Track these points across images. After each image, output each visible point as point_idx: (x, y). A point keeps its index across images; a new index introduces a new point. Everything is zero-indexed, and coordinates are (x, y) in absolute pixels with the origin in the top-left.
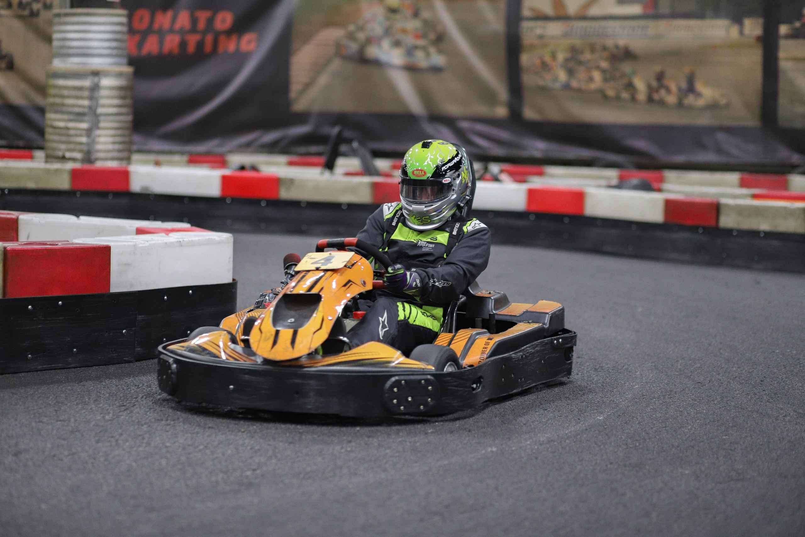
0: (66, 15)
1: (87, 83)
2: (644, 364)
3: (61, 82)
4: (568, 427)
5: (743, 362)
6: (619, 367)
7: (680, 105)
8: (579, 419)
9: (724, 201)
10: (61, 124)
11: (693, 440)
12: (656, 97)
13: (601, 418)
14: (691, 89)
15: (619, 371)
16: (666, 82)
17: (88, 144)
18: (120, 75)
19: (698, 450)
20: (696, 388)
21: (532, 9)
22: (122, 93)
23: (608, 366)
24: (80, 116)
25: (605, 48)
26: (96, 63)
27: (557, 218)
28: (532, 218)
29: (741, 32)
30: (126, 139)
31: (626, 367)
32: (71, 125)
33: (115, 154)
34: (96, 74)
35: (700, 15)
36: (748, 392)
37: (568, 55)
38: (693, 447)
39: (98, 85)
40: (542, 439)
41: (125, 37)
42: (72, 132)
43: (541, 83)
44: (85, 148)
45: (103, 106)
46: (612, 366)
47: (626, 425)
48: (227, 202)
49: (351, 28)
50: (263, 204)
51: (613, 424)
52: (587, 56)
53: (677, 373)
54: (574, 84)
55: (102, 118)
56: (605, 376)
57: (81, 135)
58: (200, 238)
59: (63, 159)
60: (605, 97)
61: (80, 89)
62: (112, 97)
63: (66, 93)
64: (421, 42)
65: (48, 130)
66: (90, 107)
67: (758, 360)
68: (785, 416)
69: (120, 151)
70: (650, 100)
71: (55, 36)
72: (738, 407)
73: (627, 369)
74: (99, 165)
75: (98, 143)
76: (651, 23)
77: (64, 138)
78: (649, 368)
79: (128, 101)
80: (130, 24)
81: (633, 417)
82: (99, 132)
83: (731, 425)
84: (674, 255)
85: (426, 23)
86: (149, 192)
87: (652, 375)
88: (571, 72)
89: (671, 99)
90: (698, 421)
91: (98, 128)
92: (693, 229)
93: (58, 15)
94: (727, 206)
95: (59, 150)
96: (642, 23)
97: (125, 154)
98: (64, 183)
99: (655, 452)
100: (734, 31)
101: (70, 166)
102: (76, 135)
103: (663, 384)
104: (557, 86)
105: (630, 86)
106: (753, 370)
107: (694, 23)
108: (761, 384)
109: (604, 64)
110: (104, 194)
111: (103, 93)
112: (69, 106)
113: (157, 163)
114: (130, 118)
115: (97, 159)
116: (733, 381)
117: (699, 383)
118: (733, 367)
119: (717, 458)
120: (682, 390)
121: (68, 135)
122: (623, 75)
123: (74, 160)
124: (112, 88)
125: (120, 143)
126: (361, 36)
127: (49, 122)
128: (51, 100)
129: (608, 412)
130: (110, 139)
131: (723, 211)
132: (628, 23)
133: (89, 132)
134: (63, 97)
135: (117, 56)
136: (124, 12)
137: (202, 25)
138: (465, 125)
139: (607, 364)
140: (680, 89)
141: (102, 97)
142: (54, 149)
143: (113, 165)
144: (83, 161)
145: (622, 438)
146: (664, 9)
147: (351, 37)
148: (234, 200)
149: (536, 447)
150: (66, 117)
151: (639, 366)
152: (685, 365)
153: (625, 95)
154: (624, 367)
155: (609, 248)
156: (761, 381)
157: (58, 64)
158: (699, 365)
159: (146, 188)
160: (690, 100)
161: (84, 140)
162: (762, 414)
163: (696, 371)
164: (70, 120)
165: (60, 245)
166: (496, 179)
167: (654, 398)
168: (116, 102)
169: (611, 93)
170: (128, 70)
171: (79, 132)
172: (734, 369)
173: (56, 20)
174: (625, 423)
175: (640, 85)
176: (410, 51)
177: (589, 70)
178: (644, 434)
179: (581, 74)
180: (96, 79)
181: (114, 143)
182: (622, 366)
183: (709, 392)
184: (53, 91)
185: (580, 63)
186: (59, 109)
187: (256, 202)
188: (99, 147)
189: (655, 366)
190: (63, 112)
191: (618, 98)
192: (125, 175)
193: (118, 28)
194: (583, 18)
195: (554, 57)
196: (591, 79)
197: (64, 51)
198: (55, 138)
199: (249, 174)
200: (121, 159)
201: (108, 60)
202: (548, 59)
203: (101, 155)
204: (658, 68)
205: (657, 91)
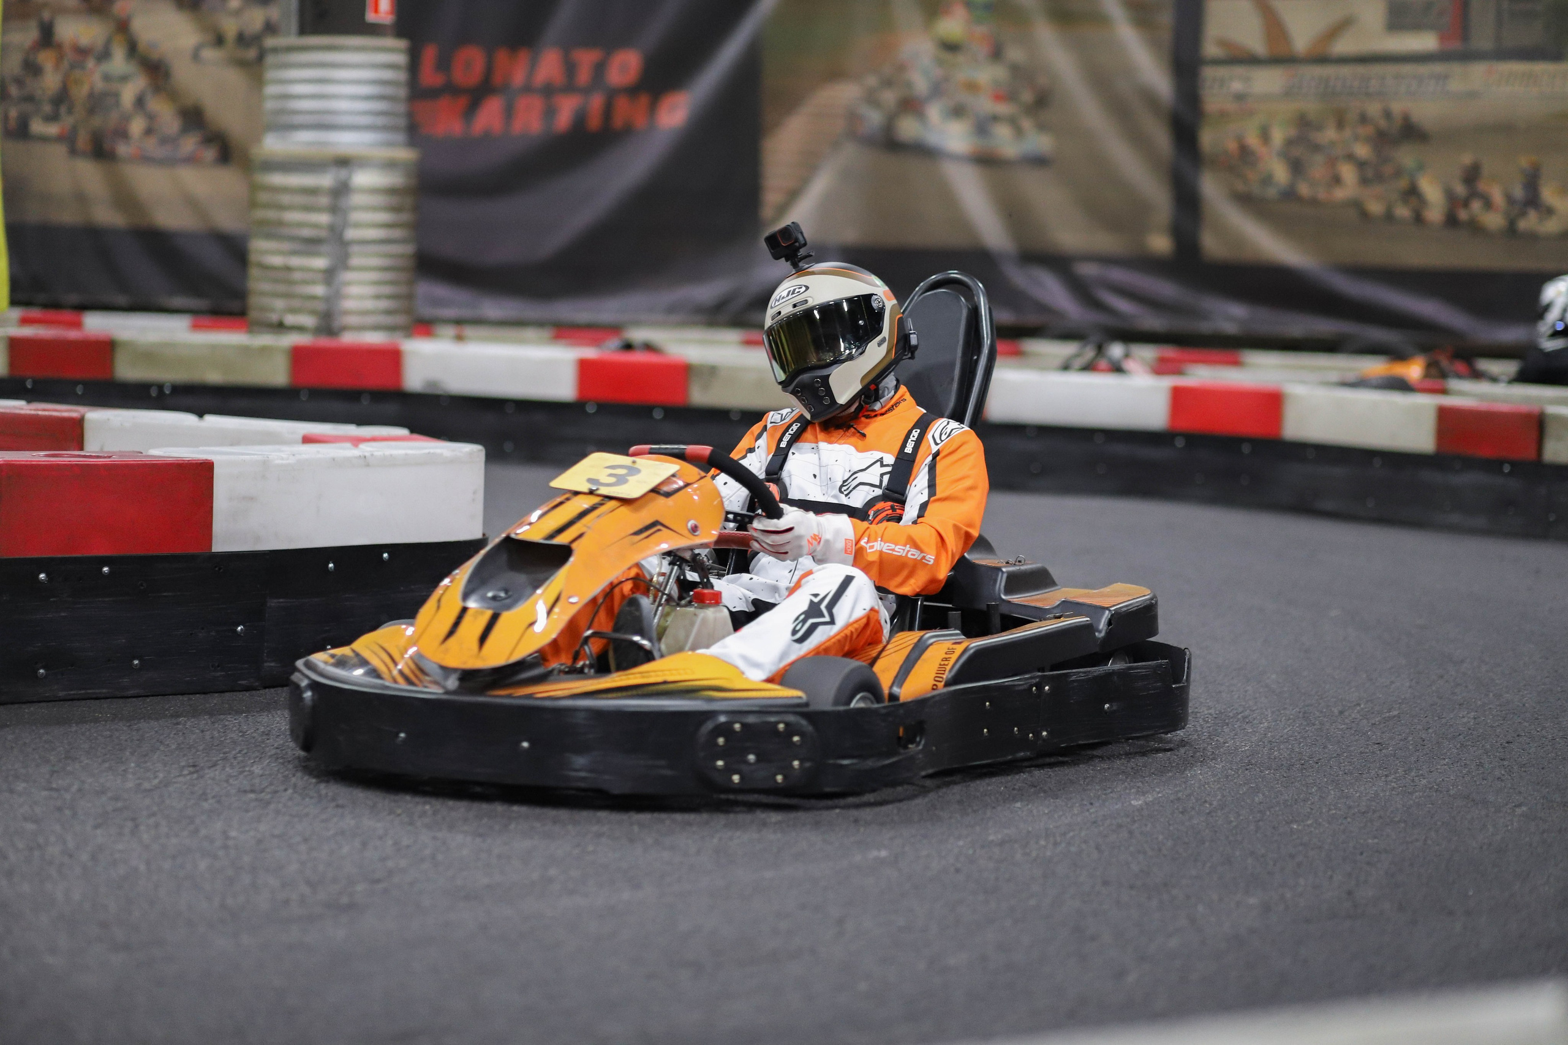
0: (290, 49)
1: (326, 180)
2: (1285, 709)
3: (278, 179)
4: (1060, 817)
5: (1490, 708)
6: (1231, 714)
7: (1511, 230)
8: (1091, 804)
9: (1551, 410)
10: (277, 260)
11: (1301, 844)
12: (1463, 215)
13: (1140, 802)
14: (1533, 200)
15: (1227, 721)
16: (1482, 186)
17: (327, 299)
18: (390, 165)
19: (1299, 865)
20: (1367, 753)
21: (1223, 43)
22: (394, 200)
23: (1210, 711)
24: (311, 245)
25: (1364, 119)
26: (346, 141)
27: (1229, 444)
28: (1180, 443)
30: (402, 290)
31: (1247, 713)
32: (295, 261)
33: (381, 319)
34: (344, 162)
35: (1555, 55)
36: (1468, 763)
37: (1292, 132)
38: (1292, 856)
39: (347, 184)
40: (991, 838)
41: (402, 92)
42: (297, 276)
43: (1238, 187)
44: (321, 306)
45: (358, 225)
46: (1217, 712)
47: (1181, 815)
48: (587, 410)
49: (872, 81)
50: (658, 415)
51: (1156, 813)
52: (1329, 134)
53: (1343, 726)
54: (1304, 189)
55: (355, 249)
56: (1192, 729)
57: (313, 282)
58: (410, 452)
59: (280, 327)
60: (1364, 215)
61: (313, 191)
62: (374, 209)
63: (286, 199)
64: (1003, 109)
65: (254, 272)
66: (332, 228)
67: (1524, 705)
68: (1519, 806)
69: (389, 312)
71: (271, 90)
72: (1430, 788)
73: (1244, 718)
74: (349, 339)
75: (347, 297)
76: (1456, 69)
77: (281, 288)
78: (1292, 717)
79: (405, 217)
80: (414, 66)
81: (1206, 801)
82: (348, 276)
83: (1397, 819)
84: (1455, 518)
85: (1016, 70)
86: (439, 392)
87: (1289, 729)
88: (1297, 167)
89: (1494, 220)
90: (1334, 812)
91: (347, 268)
92: (1492, 466)
93: (275, 50)
94: (1558, 418)
95: (272, 310)
96: (1438, 68)
97: (400, 319)
98: (277, 374)
99: (1209, 865)
101: (291, 340)
102: (305, 282)
103: (1302, 744)
104: (1271, 192)
105: (1412, 193)
106: (1502, 722)
107: (1541, 68)
108: (1504, 748)
109: (1362, 151)
110: (352, 395)
111: (357, 199)
112: (290, 225)
113: (459, 338)
114: (409, 249)
115: (344, 328)
116: (1449, 742)
117: (1378, 744)
118: (1463, 717)
119: (1331, 877)
120: (1335, 755)
121: (291, 282)
122: (1398, 173)
123: (300, 329)
124: (375, 191)
125: (389, 297)
126: (889, 97)
127: (253, 257)
128: (260, 214)
129: (1159, 793)
130: (369, 290)
131: (1551, 430)
132: (1407, 69)
133: (329, 275)
134: (281, 208)
135: (385, 128)
136: (402, 44)
137: (584, 76)
138: (1087, 270)
139: (1209, 708)
140: (1510, 199)
141: (356, 208)
142: (264, 309)
143: (374, 339)
144: (317, 331)
145: (1157, 838)
146: (1483, 39)
147: (871, 99)
148: (604, 408)
149: (971, 852)
150: (286, 246)
151: (1273, 713)
152: (1369, 711)
153: (1403, 212)
154: (1241, 715)
155: (1329, 505)
156: (1508, 743)
157: (273, 144)
158: (1395, 713)
159: (432, 384)
160: (1529, 222)
161: (319, 290)
162: (1473, 800)
163: (1385, 723)
164: (294, 253)
165: (115, 458)
166: (1117, 369)
168: (383, 217)
169: (1375, 208)
170: (407, 155)
171: (309, 276)
172: (1465, 720)
174: (1182, 813)
175: (1432, 191)
176: (982, 127)
177: (1332, 162)
178: (1207, 831)
179: (1317, 169)
180: (343, 173)
181: (378, 297)
182: (1239, 712)
183: (1389, 760)
184: (263, 197)
185: (1317, 148)
186: (273, 230)
187: (643, 411)
188: (349, 304)
189: (1305, 713)
190: (279, 238)
191: (1389, 217)
192: (393, 358)
193: (388, 75)
194: (1321, 59)
195: (1265, 135)
196: (1337, 180)
197: (284, 119)
198: (265, 287)
199: (638, 357)
200: (391, 329)
201: (367, 137)
202: (1253, 140)
203: (352, 320)
204: (1467, 159)
205: (1466, 204)
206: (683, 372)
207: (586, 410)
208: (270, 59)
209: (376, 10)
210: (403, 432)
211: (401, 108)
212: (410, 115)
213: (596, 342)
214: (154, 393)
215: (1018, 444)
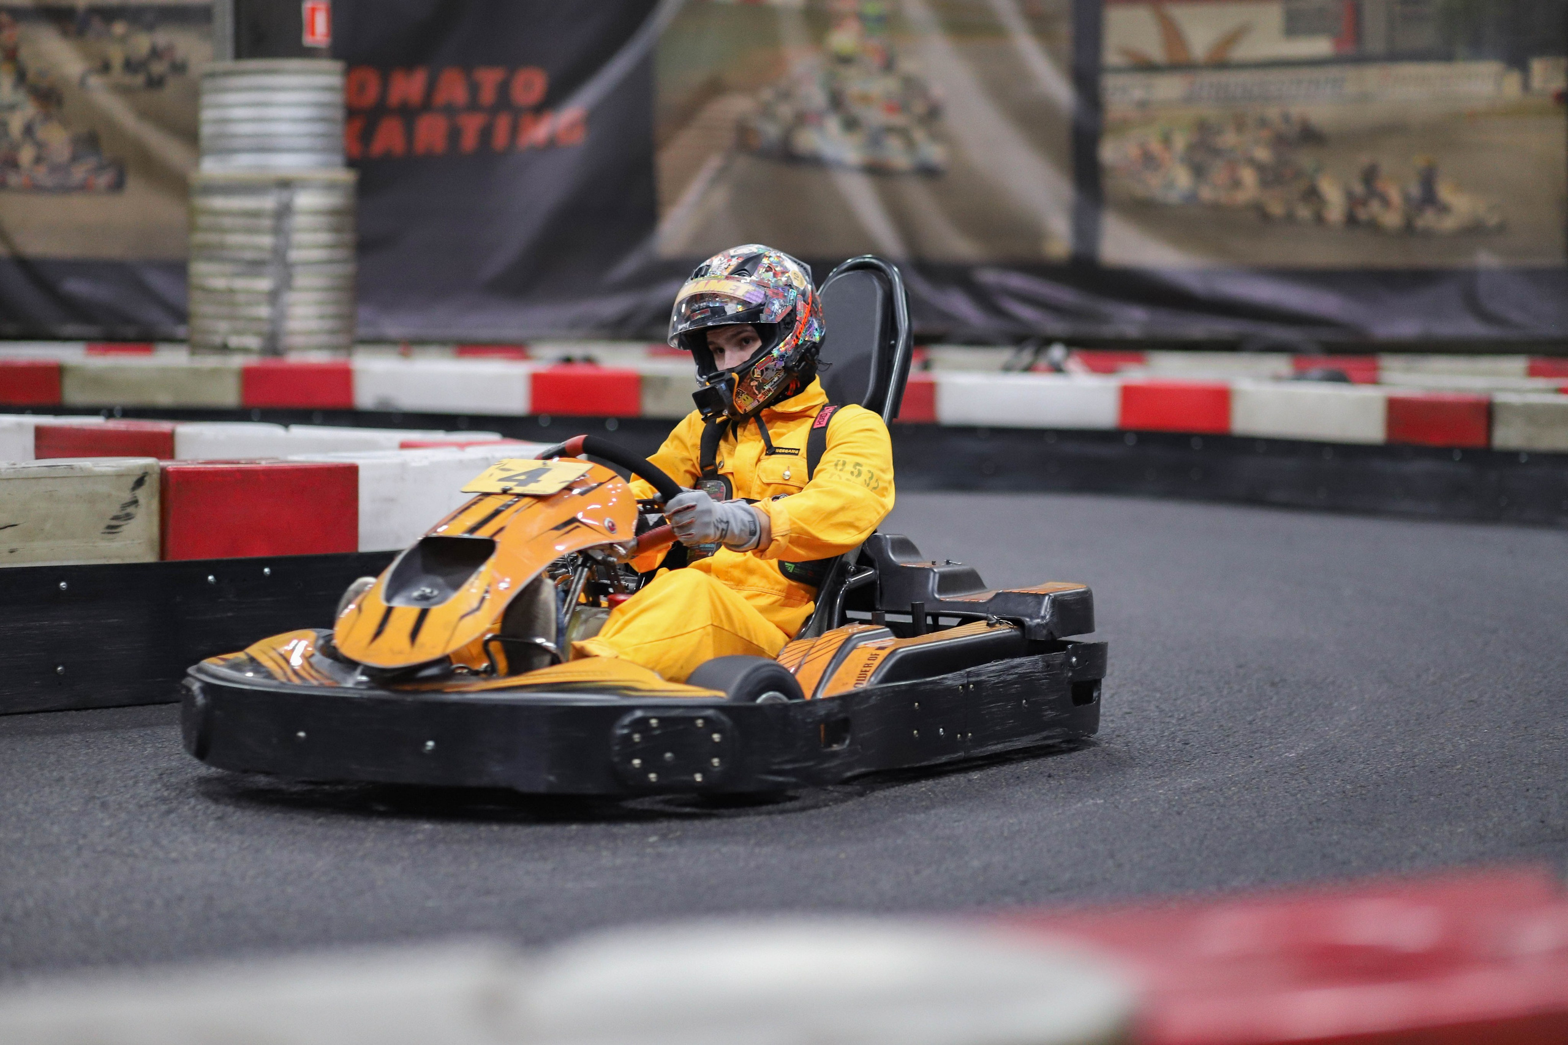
0: (228, 74)
1: (268, 202)
2: (1364, 674)
3: (219, 202)
4: (1232, 768)
6: (1318, 680)
7: (1409, 229)
9: (1501, 398)
10: (220, 283)
12: (1362, 214)
13: (1293, 754)
14: (1429, 198)
15: (1318, 686)
16: (1381, 185)
17: (272, 320)
18: (330, 186)
21: (1124, 52)
22: (336, 221)
23: (1297, 678)
24: (255, 267)
25: (1263, 123)
26: (286, 163)
27: (1178, 439)
28: (1131, 440)
29: (1526, 86)
30: (345, 309)
31: (1331, 679)
32: (240, 283)
33: (324, 339)
34: (285, 184)
35: (1446, 56)
37: (1194, 138)
39: (290, 206)
41: (339, 114)
42: (241, 298)
43: (1139, 191)
44: (266, 328)
45: (300, 247)
46: (1304, 679)
48: (541, 422)
49: (767, 94)
50: (611, 426)
52: (1230, 138)
54: (1207, 193)
55: (297, 270)
57: (258, 303)
59: (224, 349)
60: (1265, 216)
61: (255, 214)
62: (315, 230)
63: (227, 222)
64: (895, 120)
65: (197, 296)
66: (275, 250)
69: (332, 332)
70: (1351, 220)
71: (208, 114)
73: (1333, 683)
74: (294, 359)
75: (292, 318)
76: (1350, 72)
77: (225, 310)
78: (1375, 681)
79: (348, 237)
81: (1352, 753)
82: (290, 297)
84: (1407, 505)
85: (907, 82)
86: (390, 410)
87: (1380, 691)
88: (1199, 171)
89: (1391, 219)
91: (291, 289)
92: (1443, 453)
93: (212, 75)
94: (1507, 405)
95: (216, 332)
96: (1334, 72)
97: (342, 339)
98: (229, 395)
99: (1398, 803)
100: (1512, 84)
101: (238, 361)
102: (249, 304)
105: (1312, 194)
107: (1433, 70)
109: (1263, 154)
110: (304, 414)
111: (300, 221)
112: (233, 247)
113: (406, 356)
114: (349, 269)
115: (291, 348)
121: (233, 305)
122: (1299, 175)
123: (245, 350)
124: (316, 212)
125: (332, 317)
126: (785, 110)
127: (195, 281)
128: (199, 238)
129: (1305, 746)
130: (312, 311)
131: (1500, 418)
132: (1305, 74)
133: (274, 297)
134: (223, 230)
135: (323, 150)
136: (337, 66)
137: (488, 96)
138: (989, 277)
139: (1295, 676)
140: (1407, 198)
141: (298, 230)
142: (207, 331)
143: (319, 358)
144: (263, 352)
146: (1375, 42)
147: (767, 113)
148: (555, 420)
150: (228, 268)
153: (1304, 212)
154: (1328, 680)
155: (1281, 496)
157: (211, 168)
159: (386, 401)
160: (1428, 219)
161: (264, 311)
164: (238, 275)
166: (1057, 369)
167: (1388, 724)
169: (1276, 209)
170: (346, 176)
171: (252, 298)
173: (207, 84)
175: (1332, 191)
176: (875, 139)
177: (1233, 165)
179: (1219, 173)
180: (284, 195)
181: (320, 317)
182: (1324, 678)
184: (203, 220)
185: (1216, 152)
186: (214, 253)
187: (597, 422)
188: (293, 325)
190: (222, 260)
191: (1290, 218)
192: (343, 377)
193: (326, 97)
194: (1219, 63)
195: (1167, 140)
196: (1236, 184)
197: (224, 143)
198: (208, 309)
199: (581, 370)
200: (334, 348)
201: (307, 159)
202: (1155, 146)
203: (298, 340)
204: (1364, 159)
205: (1364, 202)
206: (634, 384)
207: (538, 423)
209: (313, 33)
211: (338, 129)
215: (971, 446)
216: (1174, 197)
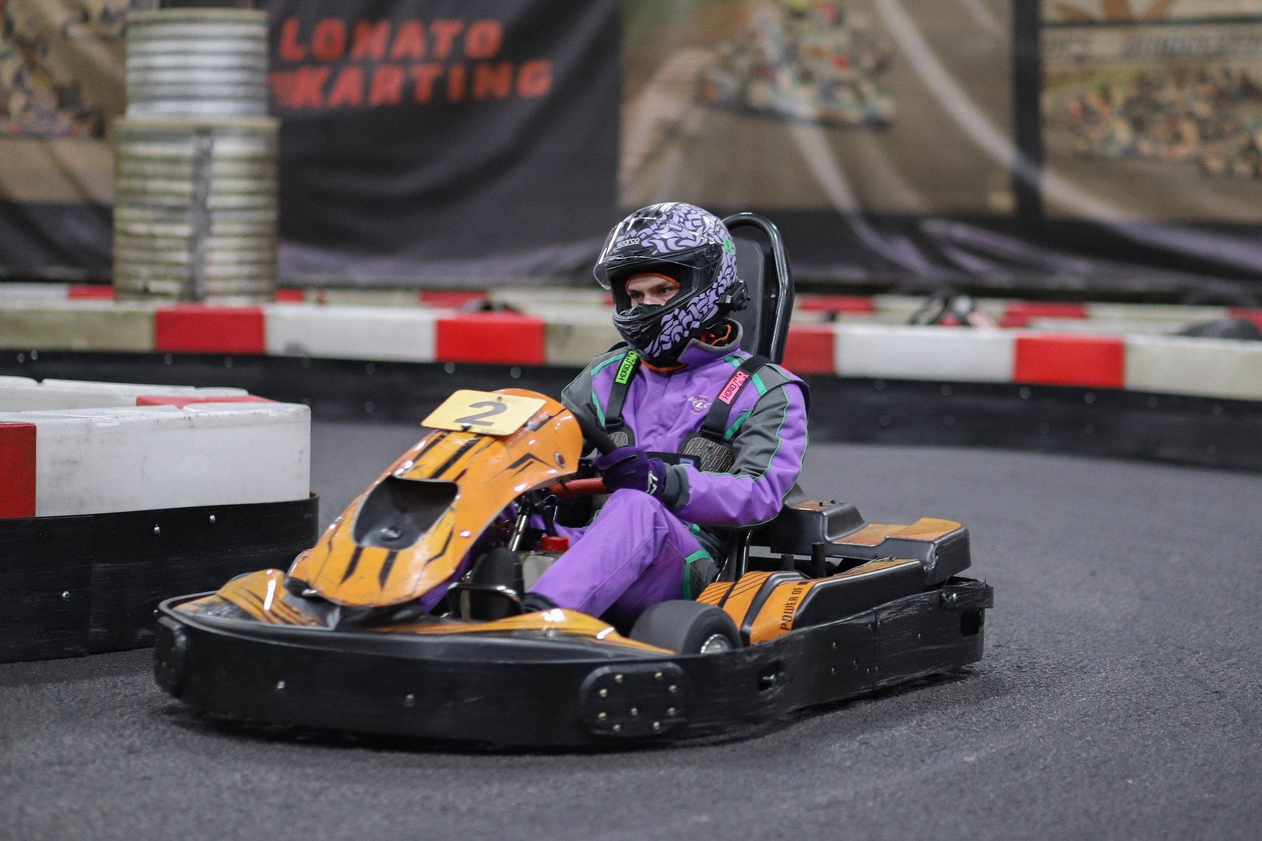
0: (153, 22)
1: (188, 149)
3: (141, 149)
10: (141, 228)
17: (191, 266)
18: (250, 134)
21: (1061, 7)
22: (256, 168)
24: (175, 213)
25: (1203, 78)
26: (208, 111)
27: (1072, 394)
28: (1024, 394)
30: (265, 256)
32: (159, 229)
33: (245, 284)
34: (205, 132)
37: (1133, 92)
39: (209, 153)
41: (262, 63)
42: (162, 243)
43: (1081, 145)
44: (185, 273)
45: (220, 193)
49: (727, 49)
50: (515, 374)
52: (1170, 93)
54: (1146, 147)
55: (216, 216)
57: (178, 249)
59: (145, 293)
60: (1205, 171)
61: (175, 161)
62: (236, 177)
63: (149, 168)
64: (846, 74)
65: (119, 240)
66: (194, 196)
69: (251, 278)
71: (133, 62)
74: (212, 304)
75: (211, 263)
77: (146, 255)
79: (269, 184)
82: (211, 243)
85: (857, 36)
86: (300, 355)
88: (1139, 125)
91: (210, 234)
93: (137, 23)
95: (137, 277)
97: (264, 285)
98: (141, 339)
101: (154, 306)
102: (169, 249)
105: (1251, 148)
109: (1202, 109)
110: (217, 359)
111: (219, 168)
112: (154, 193)
113: (321, 302)
114: (272, 215)
115: (208, 294)
121: (154, 250)
122: (1238, 129)
123: (164, 295)
124: (236, 159)
125: (252, 263)
126: (743, 63)
127: (119, 226)
128: (125, 183)
130: (232, 257)
132: (1244, 30)
133: (192, 242)
134: (144, 177)
135: (246, 98)
136: (259, 15)
137: (443, 47)
138: (934, 228)
141: (218, 177)
142: (129, 276)
143: (238, 303)
144: (182, 297)
147: (726, 66)
148: (459, 367)
150: (149, 214)
153: (1242, 168)
157: (136, 116)
159: (294, 347)
161: (183, 257)
164: (158, 221)
166: (963, 322)
168: (244, 185)
169: (1215, 164)
170: (268, 124)
171: (172, 243)
176: (828, 91)
177: (1173, 121)
179: (1159, 127)
180: (205, 143)
181: (240, 263)
184: (127, 167)
185: (1157, 107)
186: (138, 199)
187: (501, 370)
188: (212, 270)
190: (143, 206)
191: (1229, 172)
192: (255, 322)
193: (247, 46)
194: (1159, 21)
195: (1106, 95)
196: (1177, 138)
197: (147, 90)
198: (131, 254)
199: (497, 318)
200: (254, 294)
201: (229, 107)
202: (1094, 100)
203: (216, 286)
206: (539, 331)
207: (445, 370)
208: (132, 32)
210: (243, 393)
211: (261, 78)
212: (270, 86)
213: (455, 305)
214: (21, 359)
215: (867, 398)
216: (1113, 151)
